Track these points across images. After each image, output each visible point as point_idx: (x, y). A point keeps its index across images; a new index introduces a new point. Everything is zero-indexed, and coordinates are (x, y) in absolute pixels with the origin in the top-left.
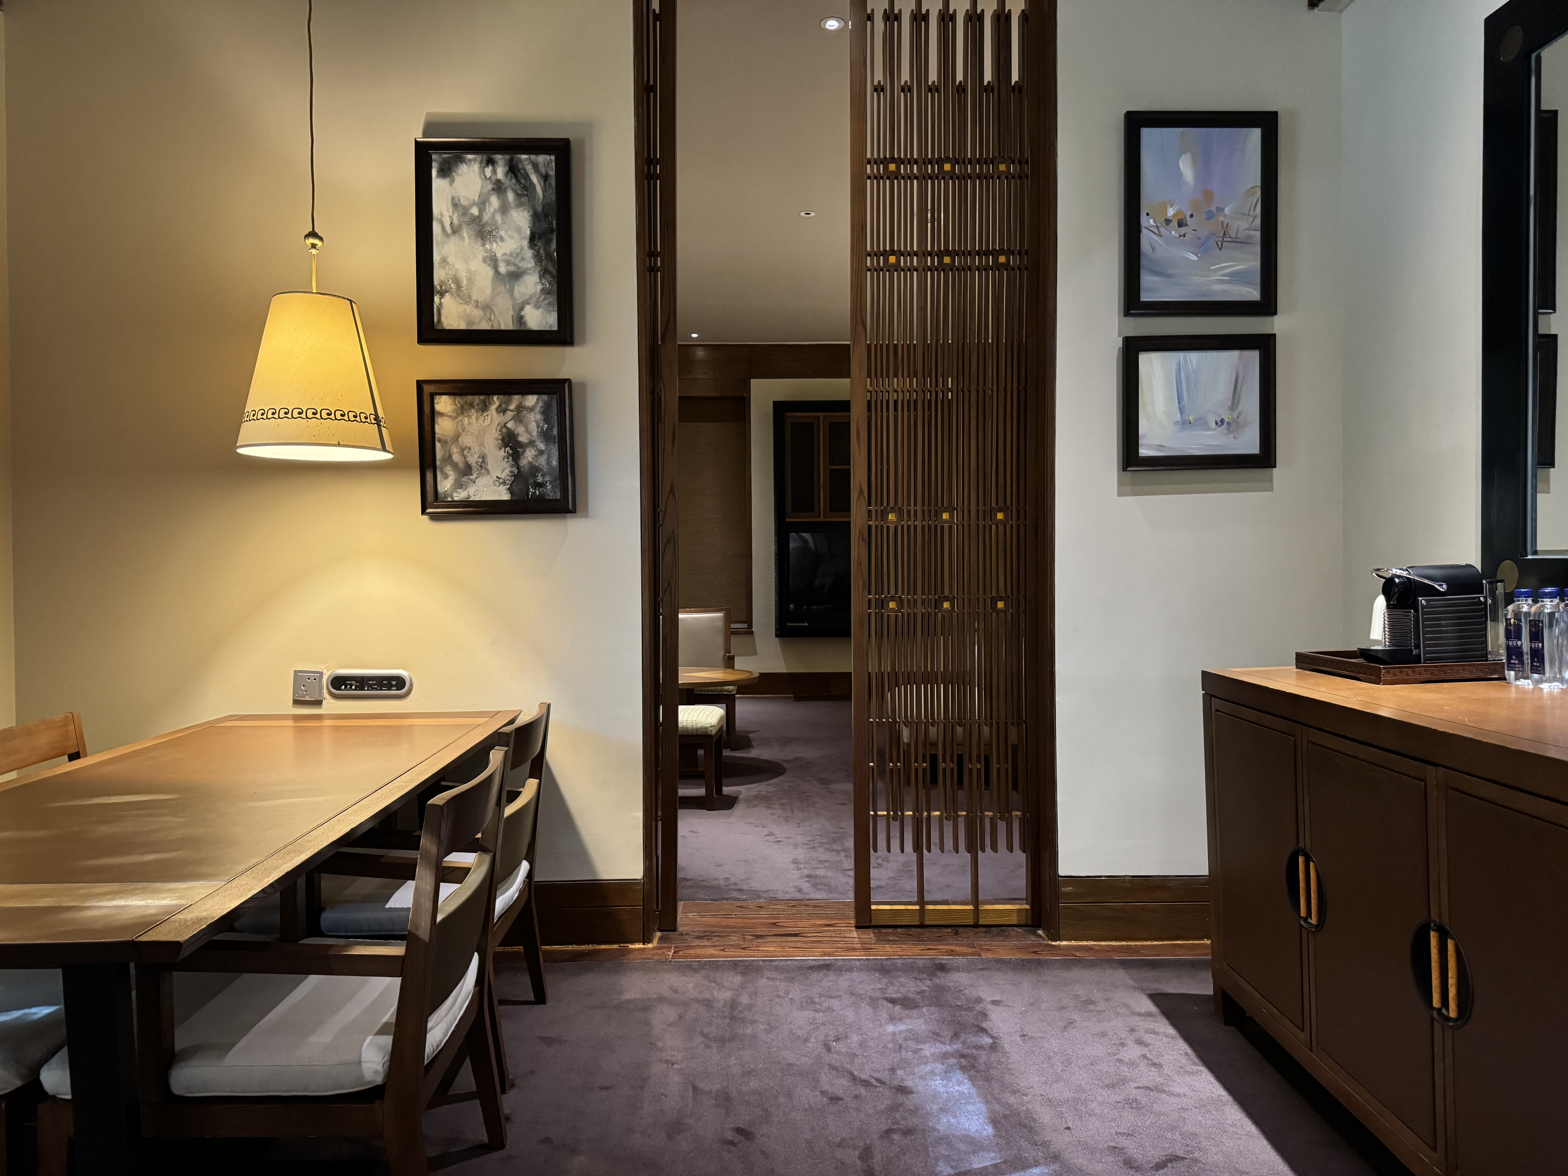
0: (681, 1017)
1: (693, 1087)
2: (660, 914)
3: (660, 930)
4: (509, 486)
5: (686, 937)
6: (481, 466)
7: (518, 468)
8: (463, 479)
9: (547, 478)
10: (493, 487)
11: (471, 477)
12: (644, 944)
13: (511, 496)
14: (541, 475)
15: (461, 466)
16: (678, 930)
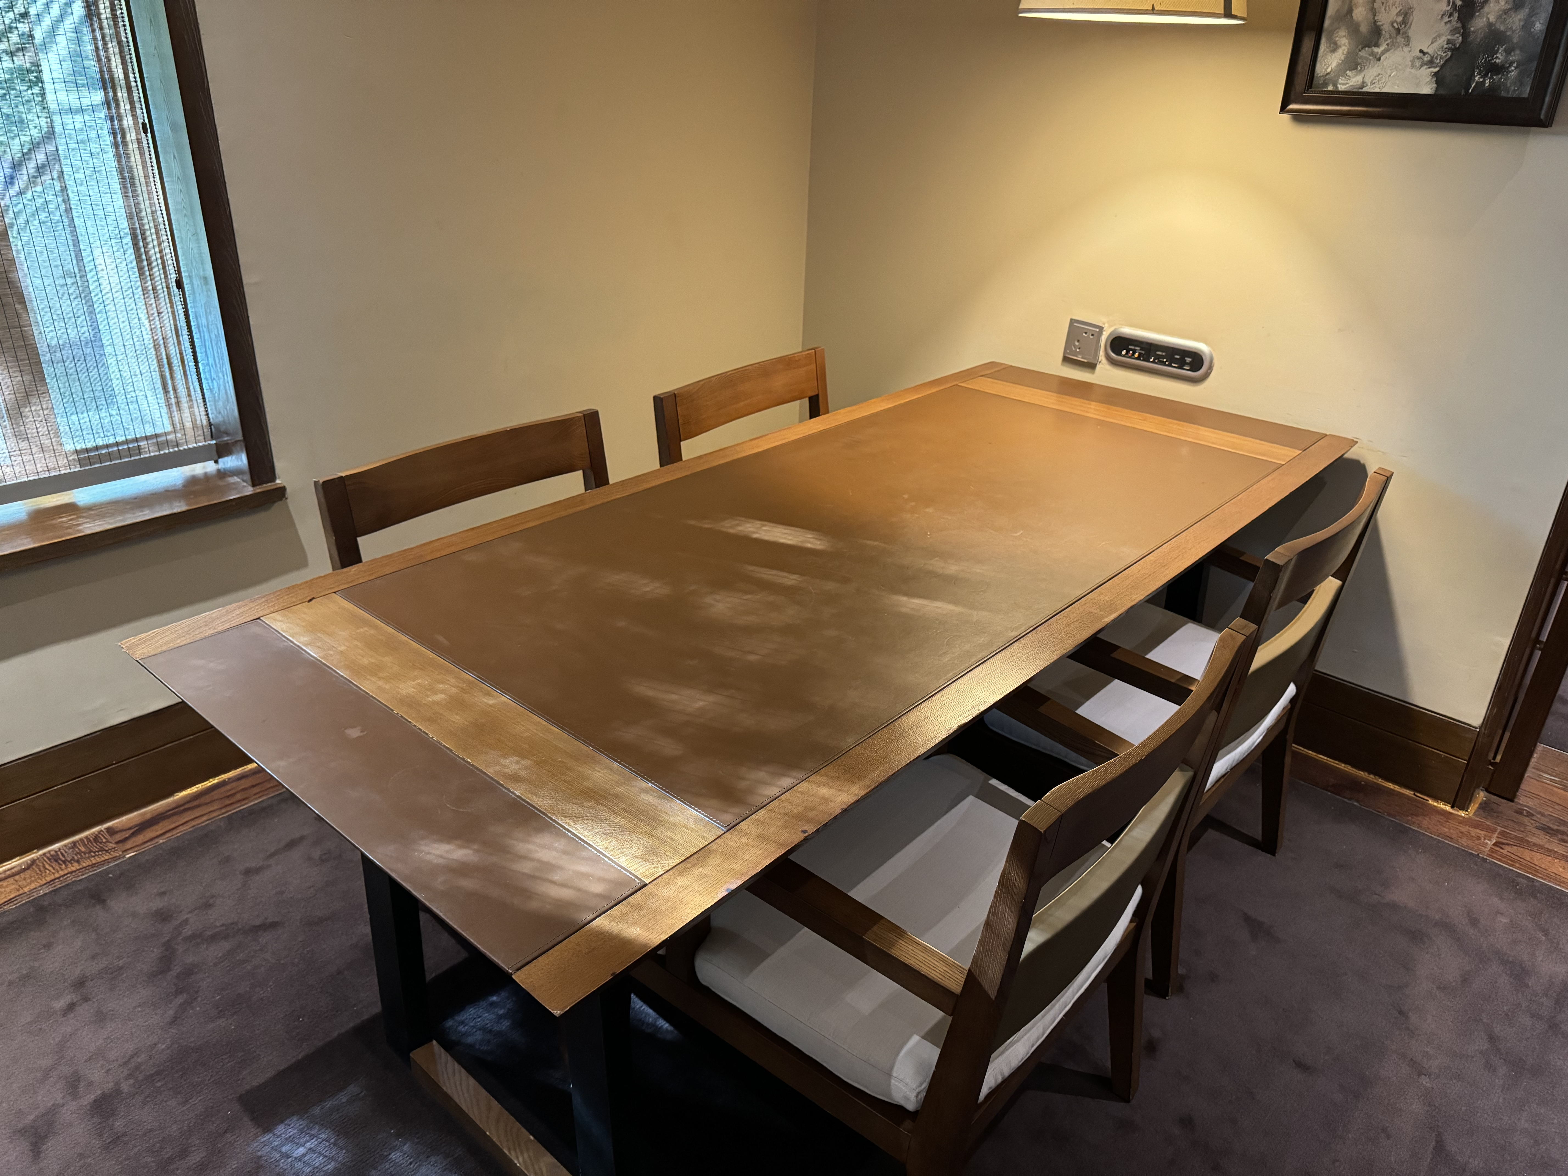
0: (1465, 980)
1: (1437, 1142)
2: (1494, 771)
3: (1487, 791)
4: (1437, 69)
5: (1526, 820)
6: (1398, 31)
7: (1465, 35)
8: (1361, 54)
9: (1516, 56)
10: (1409, 70)
11: (1376, 50)
12: (1452, 807)
13: (1437, 88)
14: (1505, 50)
15: (1364, 28)
16: (1516, 800)
